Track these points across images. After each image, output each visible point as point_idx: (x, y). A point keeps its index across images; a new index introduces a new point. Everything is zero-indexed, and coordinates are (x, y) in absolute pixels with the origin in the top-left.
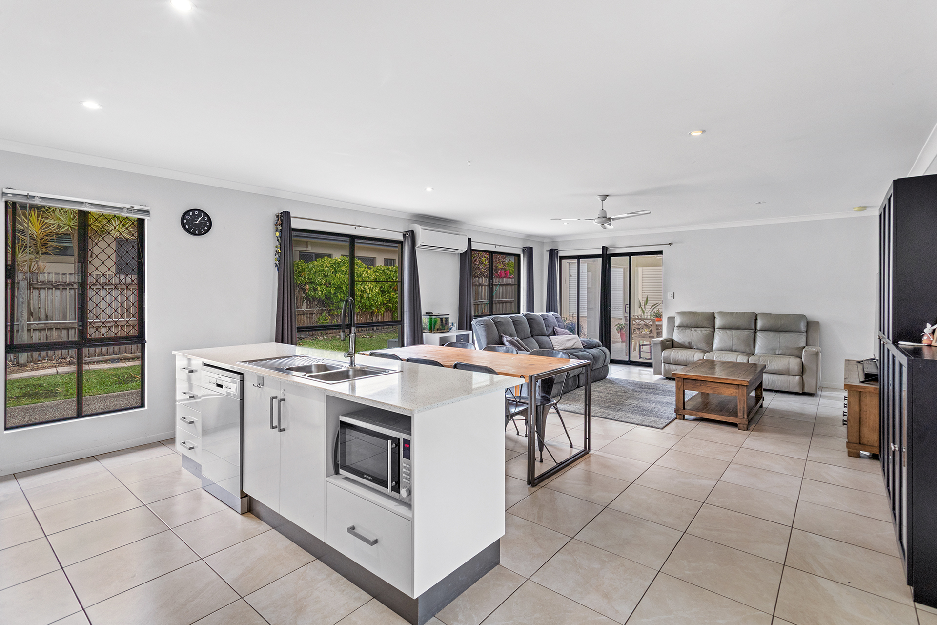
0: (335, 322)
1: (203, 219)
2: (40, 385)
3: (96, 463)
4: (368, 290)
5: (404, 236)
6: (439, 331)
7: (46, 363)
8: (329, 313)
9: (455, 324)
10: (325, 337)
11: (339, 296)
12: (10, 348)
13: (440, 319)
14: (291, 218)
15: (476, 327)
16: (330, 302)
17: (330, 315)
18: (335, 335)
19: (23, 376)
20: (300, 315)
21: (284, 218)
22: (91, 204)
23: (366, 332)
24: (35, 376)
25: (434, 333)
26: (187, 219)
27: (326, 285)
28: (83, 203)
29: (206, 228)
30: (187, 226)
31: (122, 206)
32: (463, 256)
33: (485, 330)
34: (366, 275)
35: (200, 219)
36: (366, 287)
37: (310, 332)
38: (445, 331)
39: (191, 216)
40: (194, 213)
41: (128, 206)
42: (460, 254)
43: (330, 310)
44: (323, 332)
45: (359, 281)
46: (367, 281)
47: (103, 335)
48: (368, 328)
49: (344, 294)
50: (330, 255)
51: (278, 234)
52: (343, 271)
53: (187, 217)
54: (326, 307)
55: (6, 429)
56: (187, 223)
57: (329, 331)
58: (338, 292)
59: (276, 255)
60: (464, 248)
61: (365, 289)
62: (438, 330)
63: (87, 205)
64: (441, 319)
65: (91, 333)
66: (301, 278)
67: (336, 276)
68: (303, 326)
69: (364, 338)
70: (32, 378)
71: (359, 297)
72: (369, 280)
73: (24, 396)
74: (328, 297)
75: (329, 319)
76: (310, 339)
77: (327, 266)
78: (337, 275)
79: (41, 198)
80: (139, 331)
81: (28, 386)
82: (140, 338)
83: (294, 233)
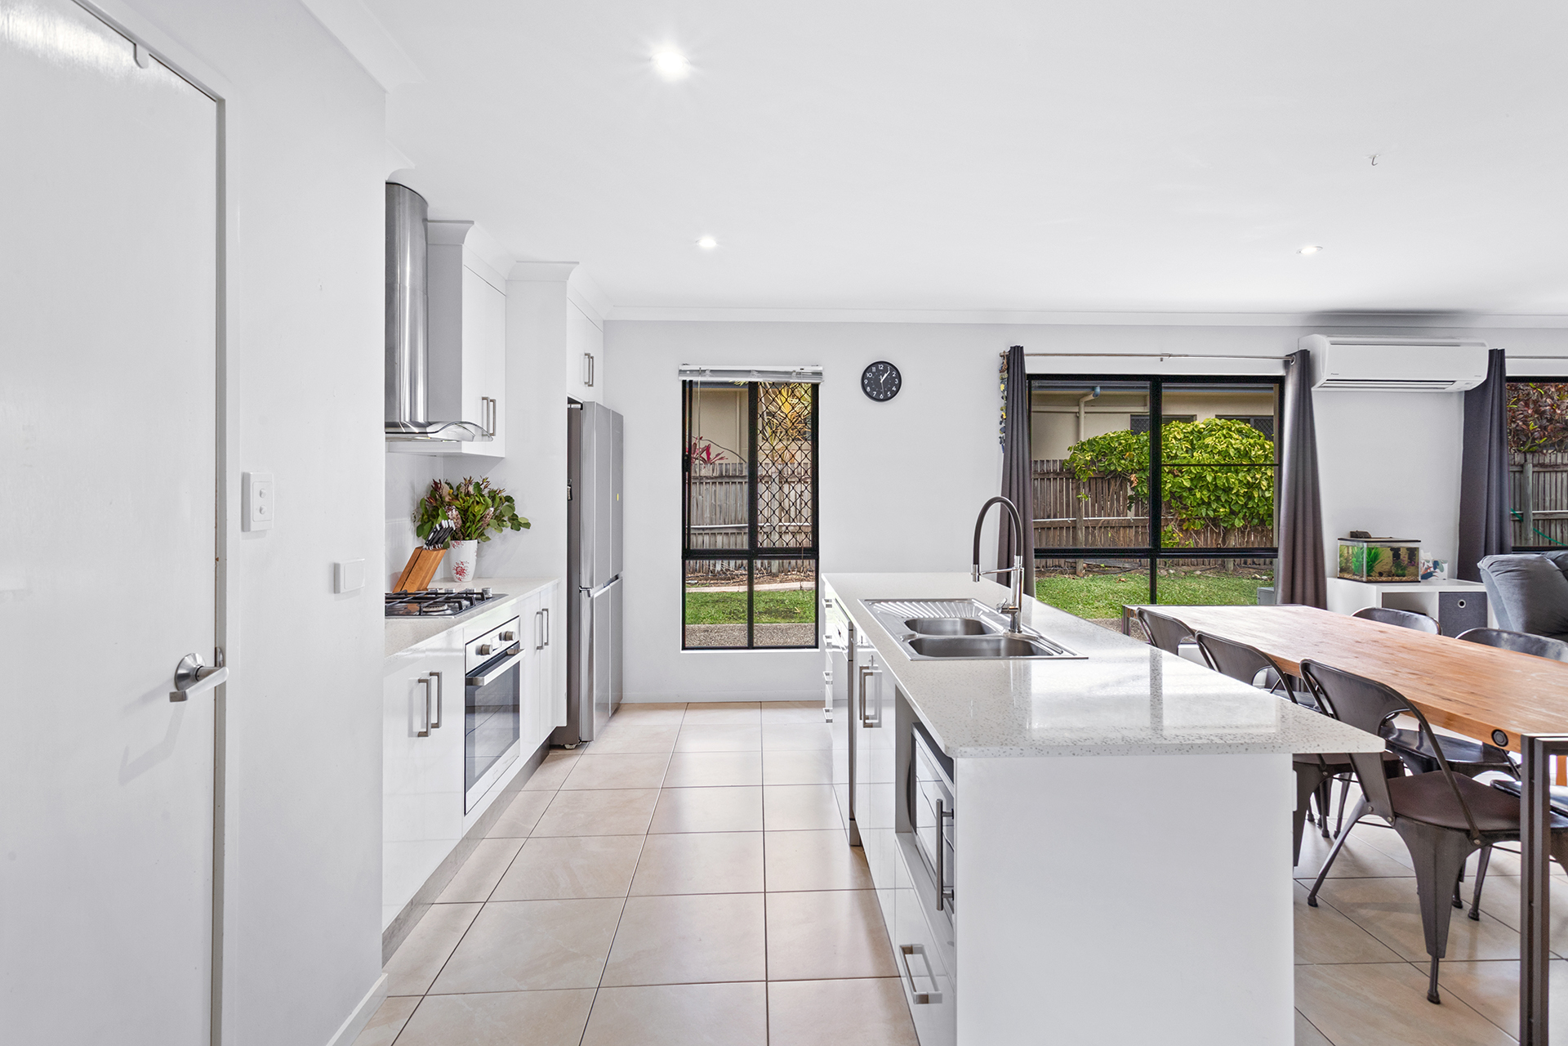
0: (1190, 543)
1: (891, 374)
2: (783, 602)
3: (758, 711)
4: (1265, 483)
5: (1287, 364)
6: (1384, 579)
7: (794, 575)
8: (1180, 526)
9: (1446, 566)
10: (1172, 571)
11: (1198, 495)
12: (688, 553)
13: (1392, 549)
14: (1026, 358)
15: (1493, 575)
16: (1181, 506)
17: (1181, 530)
18: (1193, 568)
19: (771, 588)
20: (1124, 527)
21: (1014, 358)
22: (759, 372)
23: (1263, 567)
24: (781, 590)
25: (1368, 582)
26: (868, 379)
27: (1173, 473)
28: (750, 371)
29: (894, 389)
30: (868, 388)
31: (790, 369)
32: (1473, 399)
33: (1522, 586)
34: (1260, 452)
35: (886, 375)
36: (1258, 476)
37: (1142, 560)
38: (1404, 579)
39: (874, 373)
40: (877, 368)
41: (798, 369)
42: (1466, 392)
43: (1183, 521)
44: (1169, 561)
45: (1241, 465)
46: (1261, 465)
47: (774, 544)
48: (1268, 560)
49: (1209, 491)
50: (1193, 416)
51: (1003, 387)
52: (1207, 446)
53: (868, 375)
54: (1173, 515)
55: (684, 648)
56: (868, 385)
57: (1181, 561)
58: (1196, 487)
59: (1001, 424)
60: (1477, 375)
61: (1256, 479)
62: (1381, 574)
63: (755, 373)
64: (1396, 553)
65: (763, 541)
66: (1123, 462)
67: (1193, 456)
68: (1130, 547)
69: (1255, 578)
70: (778, 591)
71: (1243, 497)
72: (1268, 463)
73: (765, 613)
74: (1177, 495)
75: (1178, 536)
76: (1141, 573)
77: (1175, 438)
78: (1195, 454)
79: (711, 371)
80: (813, 541)
81: (772, 600)
82: (813, 552)
83: (1035, 383)
